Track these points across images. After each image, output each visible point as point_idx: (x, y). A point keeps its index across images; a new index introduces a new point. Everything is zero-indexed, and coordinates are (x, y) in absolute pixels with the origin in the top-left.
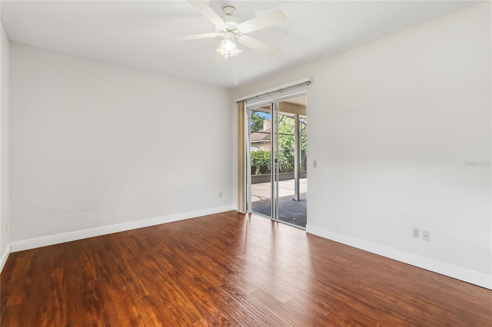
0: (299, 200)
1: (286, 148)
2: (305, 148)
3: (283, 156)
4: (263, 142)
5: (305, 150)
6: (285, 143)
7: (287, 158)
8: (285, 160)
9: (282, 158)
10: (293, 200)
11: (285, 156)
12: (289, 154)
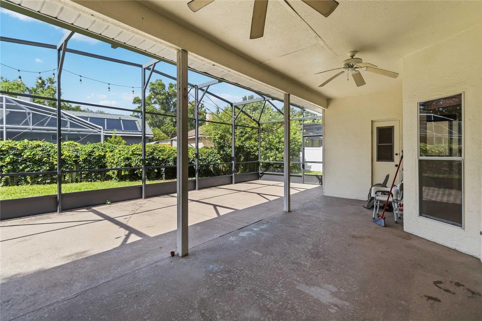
0: (185, 255)
1: (220, 143)
2: (244, 143)
3: (215, 153)
4: (202, 137)
5: (244, 145)
6: (218, 136)
7: (221, 156)
8: (218, 159)
9: (215, 155)
10: (173, 254)
11: (219, 153)
12: (224, 151)
